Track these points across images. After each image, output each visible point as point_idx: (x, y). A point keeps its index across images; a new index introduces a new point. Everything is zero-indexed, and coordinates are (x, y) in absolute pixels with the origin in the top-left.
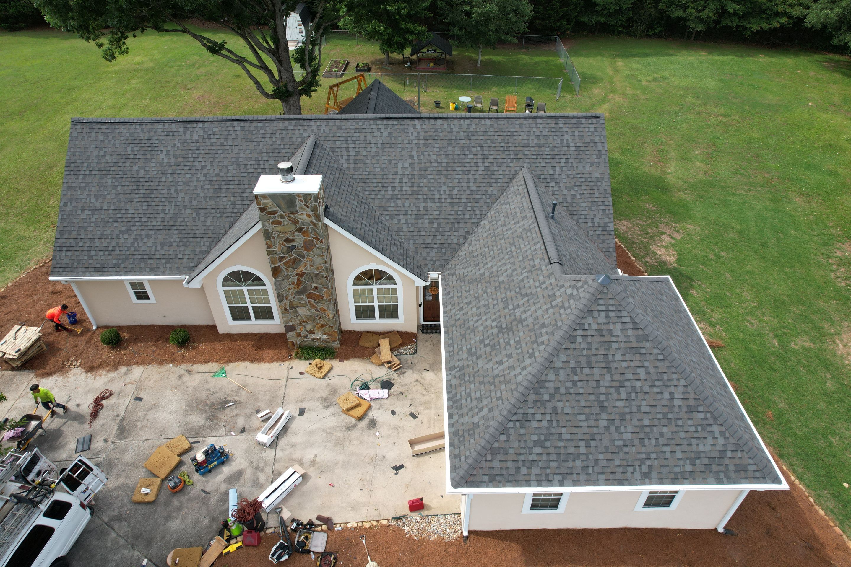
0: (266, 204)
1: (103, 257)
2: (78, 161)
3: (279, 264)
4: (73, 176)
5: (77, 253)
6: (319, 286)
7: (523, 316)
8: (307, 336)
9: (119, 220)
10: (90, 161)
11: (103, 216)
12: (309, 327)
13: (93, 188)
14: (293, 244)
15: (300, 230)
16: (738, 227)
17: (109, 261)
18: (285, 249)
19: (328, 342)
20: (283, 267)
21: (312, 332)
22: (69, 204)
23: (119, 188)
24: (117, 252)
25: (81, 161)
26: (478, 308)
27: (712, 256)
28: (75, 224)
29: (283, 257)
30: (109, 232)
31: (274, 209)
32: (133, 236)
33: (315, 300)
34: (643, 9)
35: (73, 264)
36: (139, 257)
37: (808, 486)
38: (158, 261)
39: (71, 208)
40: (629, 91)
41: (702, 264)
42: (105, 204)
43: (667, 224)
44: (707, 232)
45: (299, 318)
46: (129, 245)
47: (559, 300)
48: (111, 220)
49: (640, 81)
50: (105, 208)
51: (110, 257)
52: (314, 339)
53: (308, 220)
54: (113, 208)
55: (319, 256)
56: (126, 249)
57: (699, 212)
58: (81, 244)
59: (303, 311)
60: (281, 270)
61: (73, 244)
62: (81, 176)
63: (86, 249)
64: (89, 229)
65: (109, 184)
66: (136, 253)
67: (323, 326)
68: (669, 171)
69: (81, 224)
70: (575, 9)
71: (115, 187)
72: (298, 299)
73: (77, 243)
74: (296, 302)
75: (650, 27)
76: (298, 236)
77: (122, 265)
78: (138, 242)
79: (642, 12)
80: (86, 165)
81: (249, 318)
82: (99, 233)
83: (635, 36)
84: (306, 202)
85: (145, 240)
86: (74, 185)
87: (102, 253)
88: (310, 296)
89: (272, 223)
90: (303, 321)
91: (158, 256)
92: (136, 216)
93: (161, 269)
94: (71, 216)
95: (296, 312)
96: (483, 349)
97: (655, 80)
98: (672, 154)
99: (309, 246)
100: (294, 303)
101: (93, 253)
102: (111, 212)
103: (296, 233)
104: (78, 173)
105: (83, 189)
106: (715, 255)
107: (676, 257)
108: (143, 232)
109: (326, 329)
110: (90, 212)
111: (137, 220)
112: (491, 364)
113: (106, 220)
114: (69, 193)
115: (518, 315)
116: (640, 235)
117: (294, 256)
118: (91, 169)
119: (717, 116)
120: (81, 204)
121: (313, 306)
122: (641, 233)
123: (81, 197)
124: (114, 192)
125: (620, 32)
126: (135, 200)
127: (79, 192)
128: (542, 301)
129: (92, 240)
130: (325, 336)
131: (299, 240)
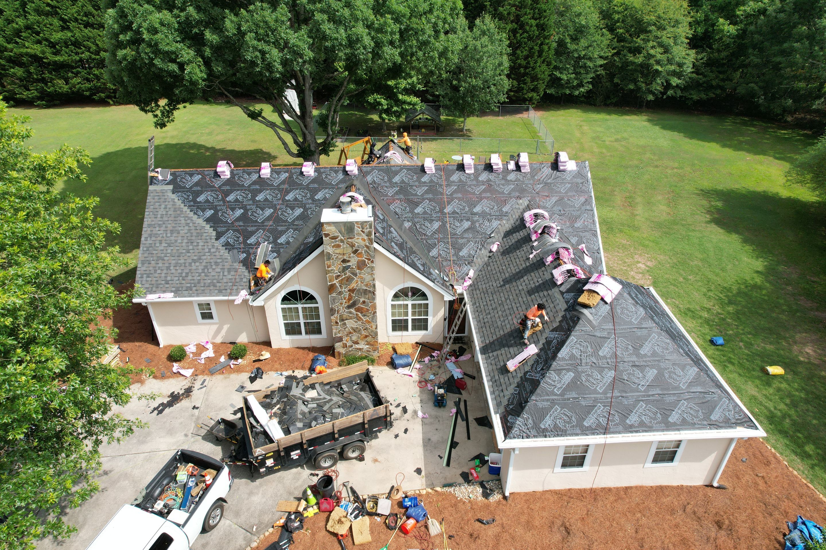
0: (330, 230)
1: (178, 282)
2: (157, 204)
3: (335, 282)
4: (153, 216)
5: (155, 279)
6: (366, 300)
8: (352, 346)
9: (191, 251)
10: (167, 203)
11: (178, 248)
12: (354, 338)
13: (169, 226)
14: (348, 264)
15: (355, 252)
16: (700, 256)
17: (183, 285)
18: (342, 268)
19: (370, 351)
20: (338, 285)
21: (357, 343)
22: (149, 239)
23: (191, 225)
24: (190, 277)
25: (158, 204)
27: (681, 279)
28: (154, 255)
29: (339, 275)
30: (182, 261)
31: (336, 234)
32: (204, 264)
33: (361, 313)
34: (601, 82)
36: (209, 281)
37: (781, 454)
38: (225, 284)
39: (151, 242)
40: (596, 150)
41: (674, 285)
42: (180, 238)
43: (640, 255)
44: (675, 261)
45: (347, 329)
46: (200, 271)
48: (184, 251)
49: (604, 141)
50: (179, 241)
51: (183, 282)
52: (357, 349)
53: (362, 243)
54: (185, 241)
55: (368, 273)
56: (197, 274)
57: (666, 244)
58: (159, 271)
59: (351, 324)
60: (336, 287)
61: (152, 272)
62: (159, 216)
63: (163, 275)
64: (166, 258)
65: (183, 222)
66: (205, 278)
67: (366, 336)
68: (637, 213)
69: (159, 255)
70: (543, 83)
72: (347, 312)
73: (155, 271)
74: (345, 315)
75: (608, 97)
76: (353, 257)
77: (194, 288)
78: (208, 269)
79: (600, 85)
80: (163, 206)
81: (300, 333)
82: (174, 262)
83: (595, 105)
84: (363, 229)
85: (214, 267)
86: (153, 223)
87: (177, 278)
88: (358, 310)
89: (333, 247)
90: (350, 333)
91: (225, 280)
92: (206, 247)
93: (229, 291)
94: (150, 249)
95: (345, 324)
97: (617, 140)
98: (639, 199)
99: (361, 265)
100: (344, 316)
101: (169, 278)
102: (184, 244)
103: (352, 255)
104: (156, 213)
105: (160, 226)
106: (684, 278)
107: (652, 280)
108: (212, 261)
109: (369, 339)
110: (166, 245)
111: (207, 250)
113: (180, 251)
114: (149, 229)
116: (620, 264)
117: (348, 274)
118: (168, 210)
119: (673, 168)
120: (159, 238)
121: (359, 319)
122: (620, 262)
123: (159, 232)
124: (187, 228)
125: (582, 102)
126: (205, 234)
127: (157, 229)
129: (168, 268)
130: (367, 346)
131: (354, 261)
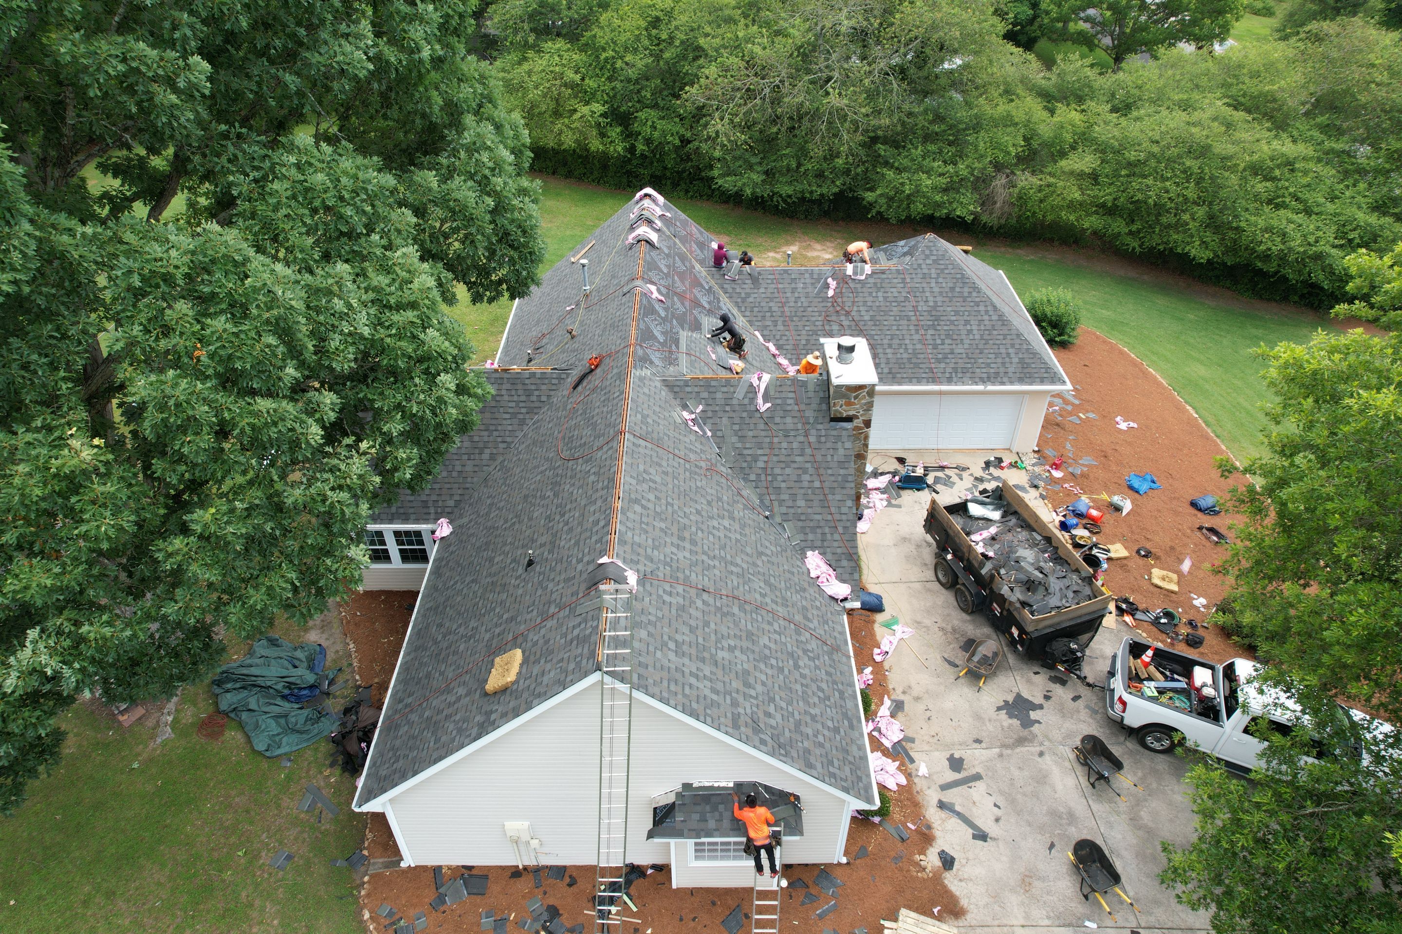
7: (931, 304)
26: (890, 346)
35: (850, 763)
47: (933, 271)
71: (731, 649)
96: (946, 346)
112: (967, 342)
115: (925, 308)
128: (925, 285)
